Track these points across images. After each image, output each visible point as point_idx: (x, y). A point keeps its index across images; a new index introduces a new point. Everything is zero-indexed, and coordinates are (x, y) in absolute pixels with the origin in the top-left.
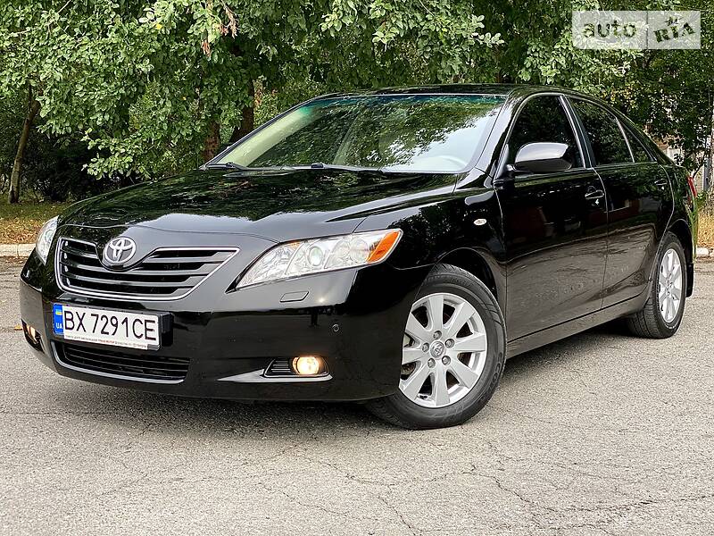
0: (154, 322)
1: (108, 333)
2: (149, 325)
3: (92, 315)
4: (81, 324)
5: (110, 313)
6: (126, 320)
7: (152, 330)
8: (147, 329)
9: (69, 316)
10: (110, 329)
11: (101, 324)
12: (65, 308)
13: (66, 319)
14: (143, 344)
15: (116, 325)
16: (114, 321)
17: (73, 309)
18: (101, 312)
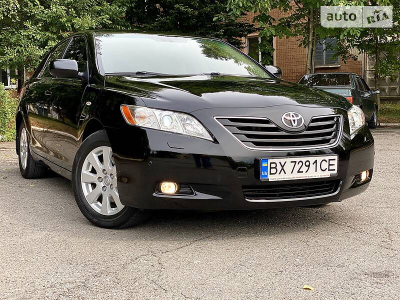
0: (335, 160)
1: (302, 172)
2: (331, 162)
3: (291, 162)
4: (283, 169)
5: (304, 159)
6: (316, 162)
7: (333, 165)
8: (329, 165)
9: (273, 165)
10: (304, 168)
11: (298, 167)
12: (270, 161)
13: (271, 168)
14: (327, 174)
15: (309, 166)
16: (307, 164)
17: (277, 161)
18: (297, 159)
